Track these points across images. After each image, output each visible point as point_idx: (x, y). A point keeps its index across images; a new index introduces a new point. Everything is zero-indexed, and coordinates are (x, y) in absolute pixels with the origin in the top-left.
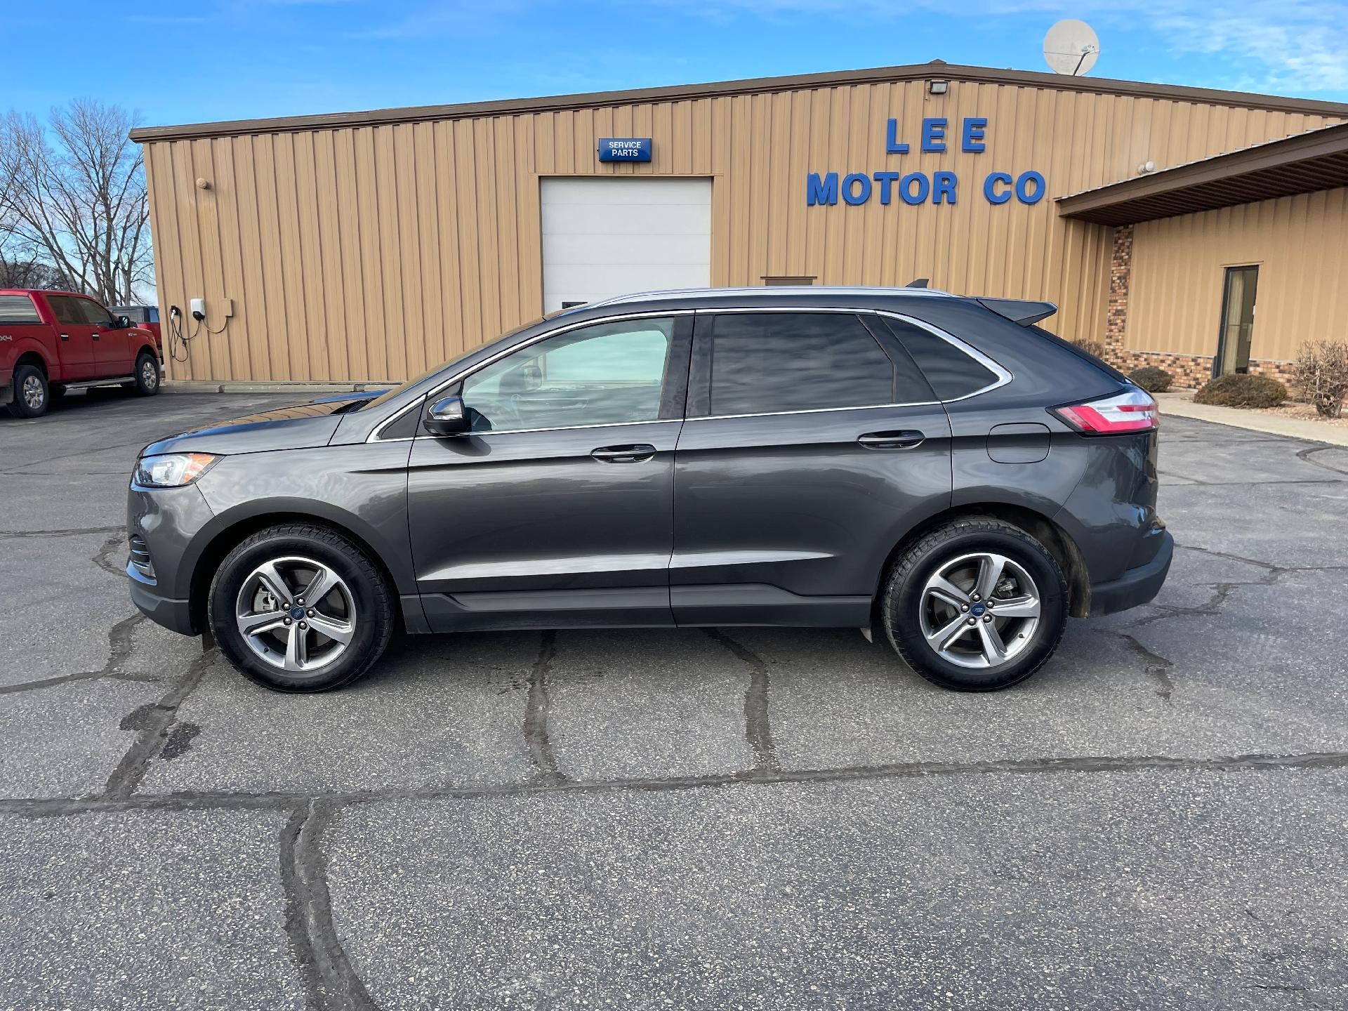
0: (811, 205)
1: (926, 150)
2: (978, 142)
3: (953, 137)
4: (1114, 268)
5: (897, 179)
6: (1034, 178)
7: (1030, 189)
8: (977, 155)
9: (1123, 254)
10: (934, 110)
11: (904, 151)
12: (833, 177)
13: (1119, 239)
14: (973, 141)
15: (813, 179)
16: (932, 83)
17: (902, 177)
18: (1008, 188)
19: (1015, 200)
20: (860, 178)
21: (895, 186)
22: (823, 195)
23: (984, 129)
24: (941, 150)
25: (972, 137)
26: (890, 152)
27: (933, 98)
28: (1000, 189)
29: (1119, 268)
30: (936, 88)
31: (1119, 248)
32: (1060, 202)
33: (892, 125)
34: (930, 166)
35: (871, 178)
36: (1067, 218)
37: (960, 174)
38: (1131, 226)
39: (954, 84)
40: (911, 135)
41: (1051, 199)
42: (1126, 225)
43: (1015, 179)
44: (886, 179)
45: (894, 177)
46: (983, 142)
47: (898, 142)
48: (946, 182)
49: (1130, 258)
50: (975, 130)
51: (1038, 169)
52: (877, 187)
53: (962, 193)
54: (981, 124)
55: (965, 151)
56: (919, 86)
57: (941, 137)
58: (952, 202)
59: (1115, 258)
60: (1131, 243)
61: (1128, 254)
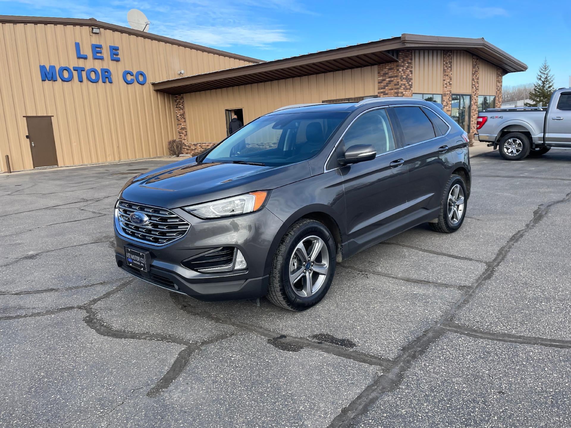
0: (43, 80)
1: (95, 58)
2: (117, 57)
3: (106, 53)
4: (177, 111)
5: (84, 71)
6: (142, 74)
7: (141, 79)
8: (117, 63)
9: (180, 106)
10: (95, 40)
11: (85, 58)
12: (53, 68)
13: (177, 100)
14: (115, 56)
15: (42, 68)
16: (93, 29)
17: (86, 69)
18: (132, 77)
19: (136, 82)
20: (67, 69)
21: (84, 74)
22: (49, 76)
23: (118, 51)
24: (102, 59)
25: (114, 54)
26: (79, 58)
27: (94, 35)
28: (129, 78)
29: (179, 111)
30: (95, 31)
31: (178, 103)
32: (154, 84)
33: (77, 45)
34: (98, 65)
35: (72, 69)
36: (157, 91)
37: (111, 70)
38: (182, 95)
39: (102, 30)
40: (87, 51)
41: (149, 83)
42: (180, 94)
43: (135, 74)
44: (79, 70)
45: (83, 70)
46: (118, 57)
47: (82, 53)
48: (106, 73)
49: (184, 107)
50: (114, 51)
51: (143, 70)
52: (75, 74)
53: (114, 78)
54: (117, 49)
55: (112, 60)
56: (86, 29)
57: (101, 53)
58: (111, 82)
59: (177, 107)
60: (183, 101)
61: (183, 106)
